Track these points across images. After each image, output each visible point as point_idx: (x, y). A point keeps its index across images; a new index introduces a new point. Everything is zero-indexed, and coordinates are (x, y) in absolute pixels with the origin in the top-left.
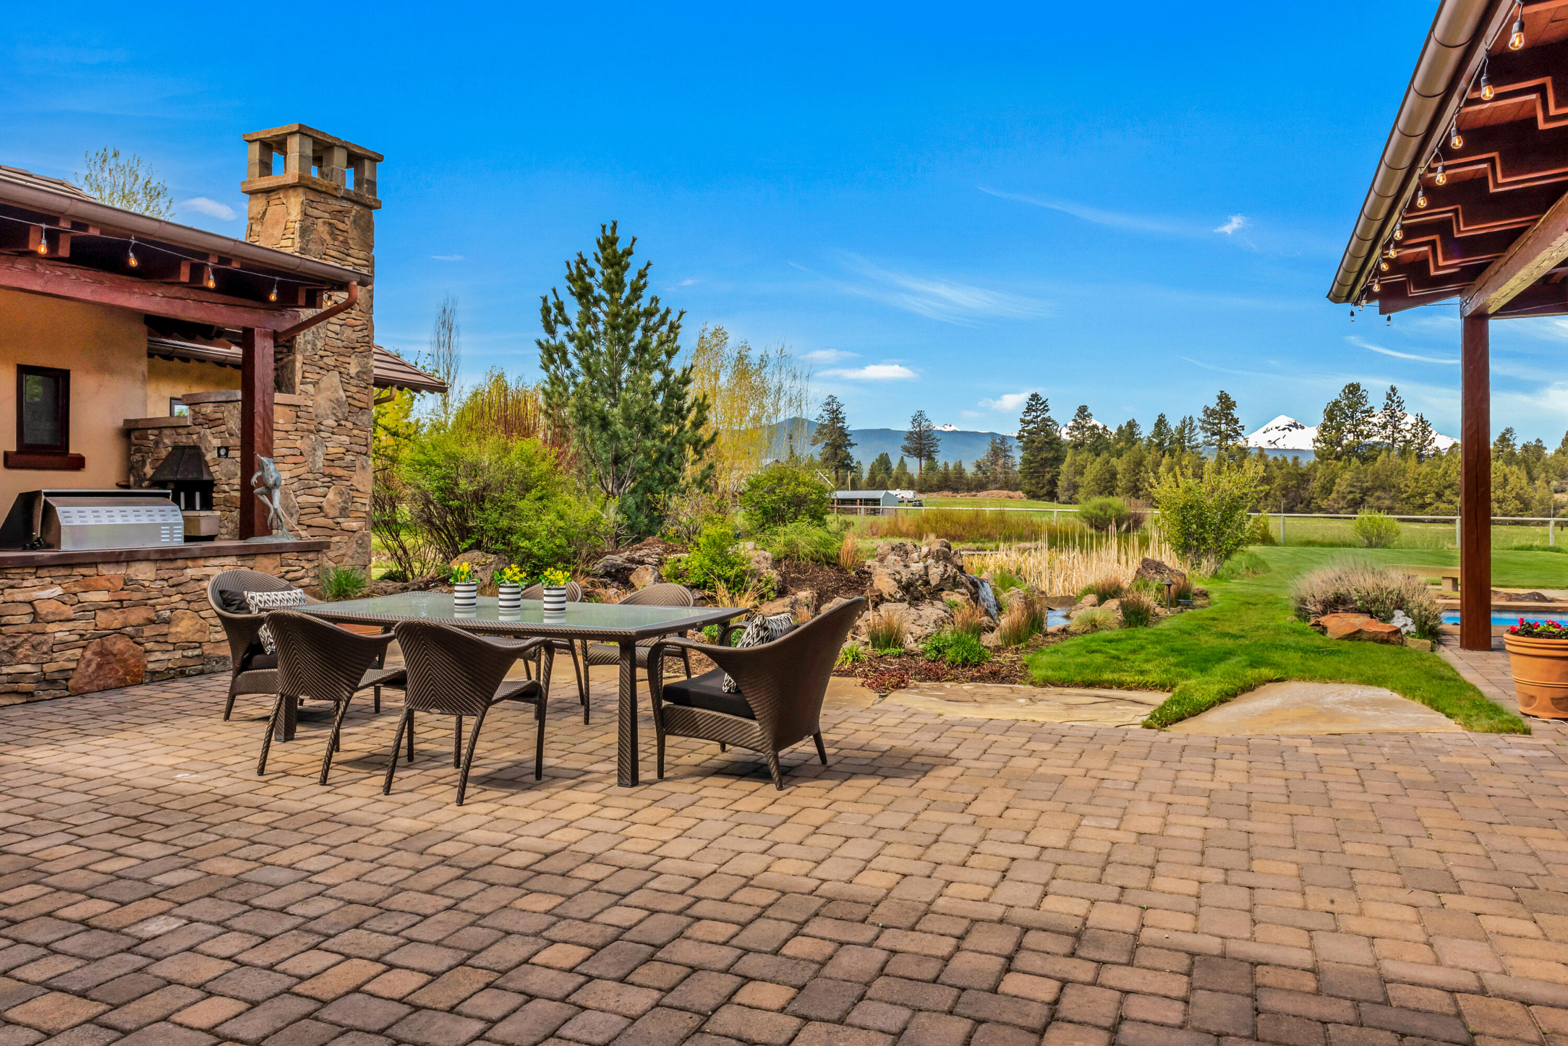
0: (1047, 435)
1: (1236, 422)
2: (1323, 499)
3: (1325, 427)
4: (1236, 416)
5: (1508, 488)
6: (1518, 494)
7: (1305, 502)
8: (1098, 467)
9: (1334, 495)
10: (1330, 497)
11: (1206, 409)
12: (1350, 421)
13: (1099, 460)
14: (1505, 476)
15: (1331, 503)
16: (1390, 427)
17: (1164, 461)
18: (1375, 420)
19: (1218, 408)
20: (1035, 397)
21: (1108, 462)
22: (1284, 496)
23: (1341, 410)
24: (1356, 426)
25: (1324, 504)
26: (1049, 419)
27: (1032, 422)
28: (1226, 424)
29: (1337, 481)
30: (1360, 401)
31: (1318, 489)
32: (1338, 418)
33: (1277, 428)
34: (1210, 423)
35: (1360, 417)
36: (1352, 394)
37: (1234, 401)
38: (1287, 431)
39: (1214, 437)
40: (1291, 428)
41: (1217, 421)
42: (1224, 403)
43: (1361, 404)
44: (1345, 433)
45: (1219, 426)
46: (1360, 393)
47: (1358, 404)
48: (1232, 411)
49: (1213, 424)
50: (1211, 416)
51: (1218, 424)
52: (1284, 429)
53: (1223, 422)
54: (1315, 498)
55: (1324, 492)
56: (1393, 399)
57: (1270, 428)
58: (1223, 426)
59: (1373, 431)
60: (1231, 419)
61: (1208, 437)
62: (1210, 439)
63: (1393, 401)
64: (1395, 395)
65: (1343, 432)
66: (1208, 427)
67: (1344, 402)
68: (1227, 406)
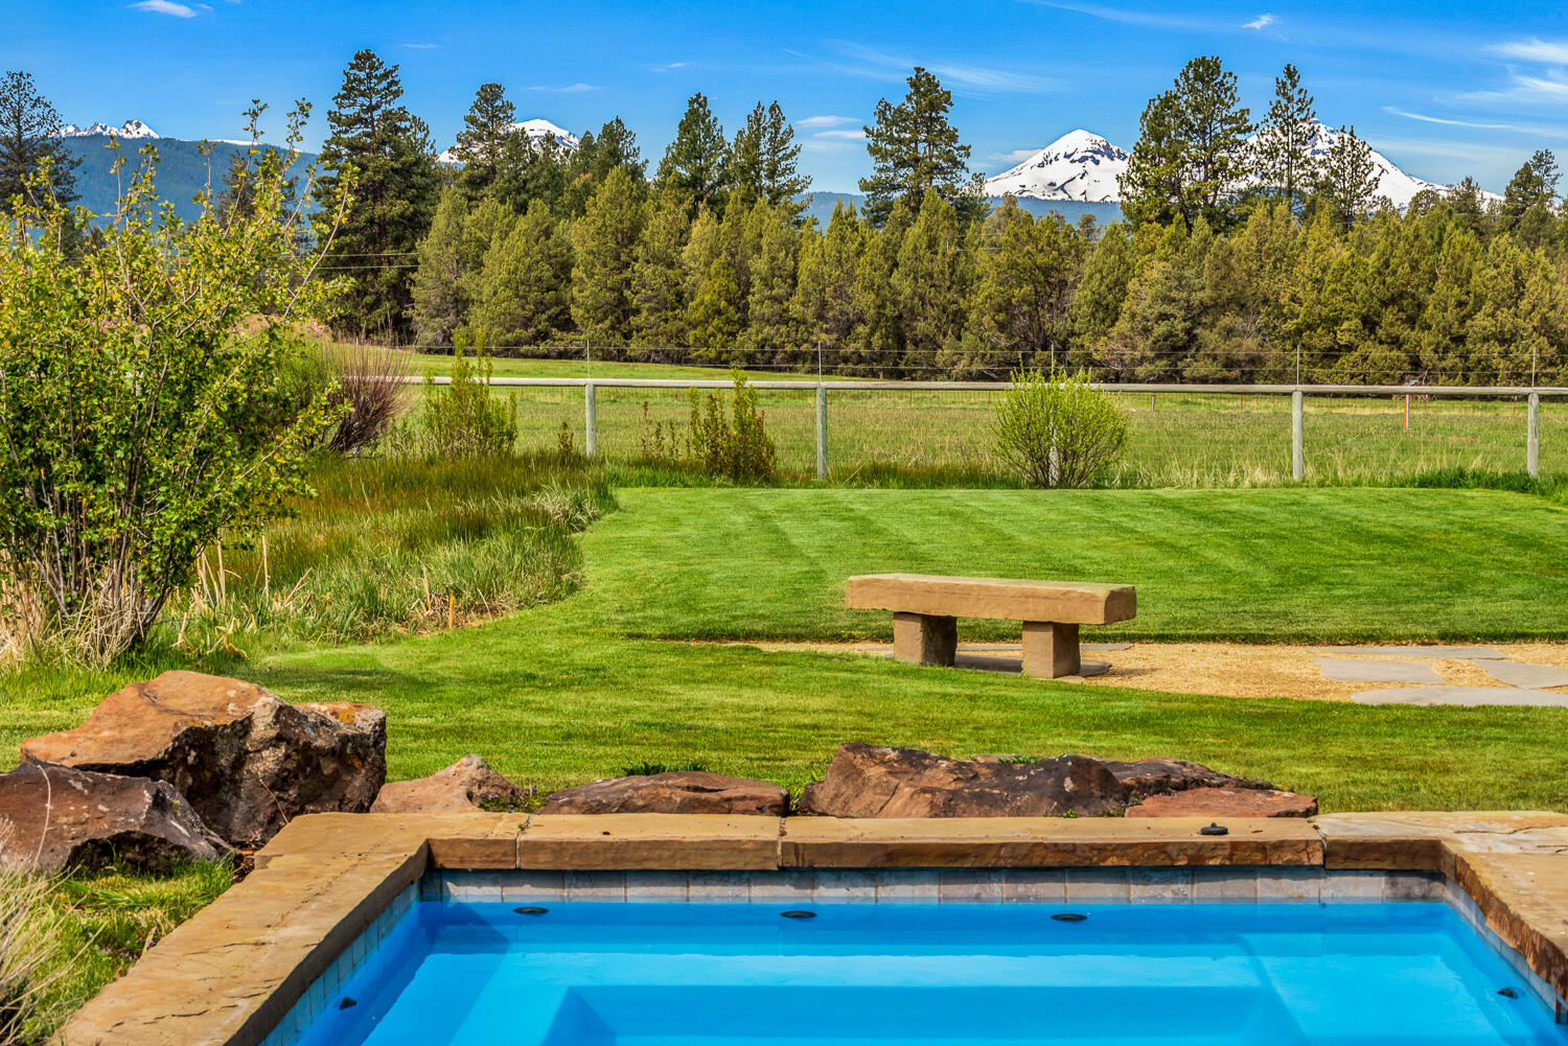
0: (398, 153)
1: (953, 138)
2: (1096, 335)
3: (1142, 153)
4: (950, 125)
5: (1524, 304)
6: (1544, 319)
7: (1055, 344)
8: (521, 245)
9: (1123, 325)
10: (1114, 331)
11: (883, 110)
12: (1198, 139)
13: (523, 223)
14: (1517, 272)
15: (1117, 346)
17: (697, 229)
18: (1250, 139)
19: (909, 107)
20: (364, 59)
21: (547, 233)
22: (1002, 327)
23: (1179, 114)
24: (1211, 149)
25: (1100, 349)
26: (402, 115)
27: (358, 120)
28: (931, 143)
29: (1132, 285)
30: (1219, 96)
31: (1084, 308)
32: (1173, 133)
33: (1067, 156)
34: (891, 140)
35: (1219, 130)
36: (1203, 81)
37: (949, 93)
38: (1089, 163)
39: (902, 172)
40: (1098, 157)
41: (908, 136)
42: (924, 95)
43: (1222, 103)
44: (1189, 166)
45: (913, 145)
46: (1220, 78)
47: (1215, 104)
48: (942, 114)
49: (901, 141)
50: (895, 123)
51: (911, 141)
52: (1083, 160)
53: (922, 136)
54: (1079, 335)
55: (1101, 315)
56: (1290, 94)
57: (1052, 156)
58: (921, 146)
59: (1246, 161)
60: (941, 131)
61: (888, 169)
62: (892, 174)
63: (1290, 99)
64: (1294, 86)
65: (1183, 163)
66: (889, 147)
67: (1185, 97)
68: (931, 103)
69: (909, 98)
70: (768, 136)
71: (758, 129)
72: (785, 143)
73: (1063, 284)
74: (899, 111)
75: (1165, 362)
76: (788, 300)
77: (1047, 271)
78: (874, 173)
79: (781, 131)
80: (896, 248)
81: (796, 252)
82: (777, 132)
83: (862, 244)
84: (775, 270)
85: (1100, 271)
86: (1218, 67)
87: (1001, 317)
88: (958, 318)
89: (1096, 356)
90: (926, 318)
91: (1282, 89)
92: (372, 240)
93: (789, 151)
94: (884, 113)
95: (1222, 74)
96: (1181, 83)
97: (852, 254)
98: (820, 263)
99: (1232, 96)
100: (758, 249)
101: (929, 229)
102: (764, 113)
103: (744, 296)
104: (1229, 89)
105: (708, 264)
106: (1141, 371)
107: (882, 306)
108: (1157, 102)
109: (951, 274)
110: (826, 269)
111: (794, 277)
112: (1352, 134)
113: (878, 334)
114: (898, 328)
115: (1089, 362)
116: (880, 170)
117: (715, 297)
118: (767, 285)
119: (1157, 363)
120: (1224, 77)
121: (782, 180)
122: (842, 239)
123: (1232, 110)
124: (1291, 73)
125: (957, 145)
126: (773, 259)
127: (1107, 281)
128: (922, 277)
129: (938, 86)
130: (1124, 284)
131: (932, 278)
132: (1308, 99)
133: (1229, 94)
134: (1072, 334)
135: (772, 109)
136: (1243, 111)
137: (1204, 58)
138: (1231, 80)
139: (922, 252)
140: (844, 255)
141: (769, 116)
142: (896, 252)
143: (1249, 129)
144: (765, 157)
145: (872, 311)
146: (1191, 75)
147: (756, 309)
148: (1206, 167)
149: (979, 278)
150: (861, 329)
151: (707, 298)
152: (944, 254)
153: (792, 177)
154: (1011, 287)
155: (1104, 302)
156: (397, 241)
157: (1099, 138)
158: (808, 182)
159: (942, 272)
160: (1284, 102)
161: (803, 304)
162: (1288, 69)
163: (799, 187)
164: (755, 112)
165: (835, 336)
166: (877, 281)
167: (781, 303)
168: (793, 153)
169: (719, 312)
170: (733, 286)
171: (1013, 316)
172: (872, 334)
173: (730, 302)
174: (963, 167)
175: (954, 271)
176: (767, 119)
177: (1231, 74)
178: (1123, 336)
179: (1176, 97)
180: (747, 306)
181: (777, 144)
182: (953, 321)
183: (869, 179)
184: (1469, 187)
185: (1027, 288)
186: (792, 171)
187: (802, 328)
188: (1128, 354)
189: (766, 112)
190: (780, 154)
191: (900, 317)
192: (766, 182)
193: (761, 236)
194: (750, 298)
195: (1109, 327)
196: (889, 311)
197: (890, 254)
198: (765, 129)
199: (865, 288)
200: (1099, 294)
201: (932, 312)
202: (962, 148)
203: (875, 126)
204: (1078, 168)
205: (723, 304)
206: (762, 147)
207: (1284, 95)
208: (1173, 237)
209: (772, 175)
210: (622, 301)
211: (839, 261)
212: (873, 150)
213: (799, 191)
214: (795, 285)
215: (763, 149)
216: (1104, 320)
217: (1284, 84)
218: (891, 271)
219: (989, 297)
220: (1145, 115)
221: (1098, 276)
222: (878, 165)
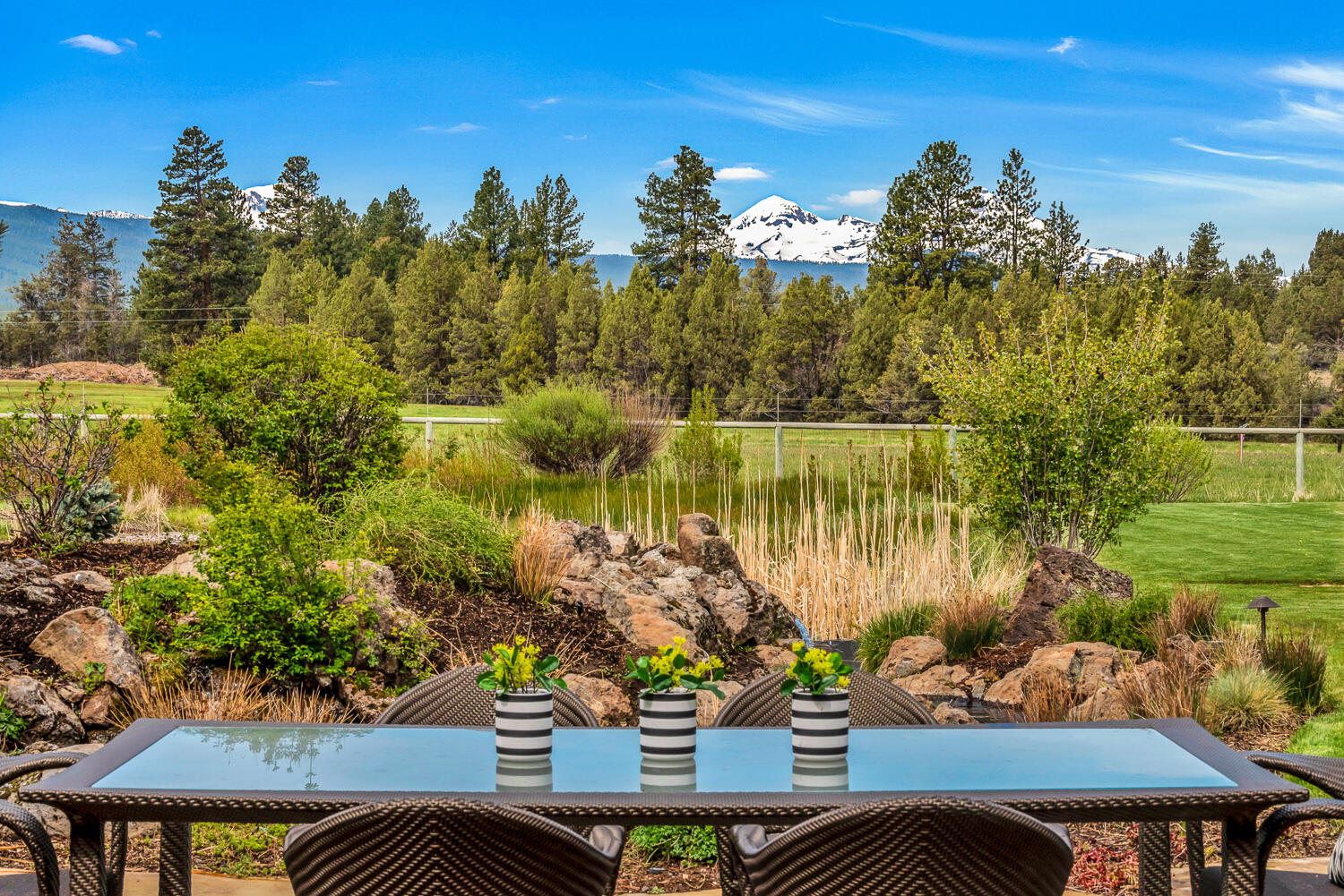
0: (221, 218)
1: (715, 208)
2: (867, 383)
3: (889, 222)
4: (713, 197)
5: (1234, 358)
6: (1251, 372)
7: (829, 390)
8: (348, 301)
9: (891, 374)
10: (883, 379)
11: (653, 182)
12: (937, 212)
13: (346, 283)
14: (1228, 331)
15: (885, 392)
16: (1009, 228)
17: (507, 288)
18: (982, 213)
19: (676, 181)
20: (192, 135)
21: (369, 290)
22: (782, 375)
23: (920, 191)
24: (948, 221)
25: (870, 395)
26: (227, 184)
27: (187, 189)
28: (696, 212)
29: (898, 339)
30: (955, 176)
31: (856, 359)
32: (915, 207)
33: (763, 219)
34: (660, 209)
35: (955, 205)
36: (941, 162)
37: (711, 169)
38: (783, 225)
39: (670, 237)
40: (791, 220)
41: (675, 206)
42: (690, 170)
43: (958, 182)
44: (928, 236)
45: (680, 214)
46: (956, 160)
47: (952, 181)
48: (705, 187)
49: (668, 211)
50: (662, 194)
51: (678, 211)
52: (777, 223)
53: (688, 206)
54: (850, 383)
55: (870, 365)
56: (1015, 174)
57: (750, 220)
58: (686, 215)
59: (979, 232)
60: (705, 202)
61: (658, 235)
62: (661, 240)
63: (1015, 179)
64: (1018, 167)
65: (925, 233)
66: (658, 215)
67: (926, 176)
68: (696, 177)
69: (676, 173)
70: (555, 205)
71: (545, 200)
72: (569, 211)
73: (835, 337)
74: (667, 183)
75: (928, 406)
76: (591, 350)
77: (823, 326)
78: (645, 238)
79: (566, 201)
80: (687, 305)
81: (598, 308)
82: (562, 202)
83: (657, 303)
84: (579, 325)
85: (869, 327)
86: (955, 150)
87: (782, 367)
88: (743, 368)
89: (868, 401)
90: (714, 368)
91: (1008, 170)
92: (197, 295)
93: (573, 219)
94: (654, 186)
95: (957, 156)
96: (922, 163)
97: (647, 311)
98: (619, 319)
99: (967, 176)
100: (563, 306)
101: (715, 290)
102: (551, 185)
103: (552, 346)
104: (963, 169)
105: (518, 319)
106: (907, 414)
107: (676, 357)
108: (902, 180)
109: (736, 329)
110: (626, 324)
111: (596, 331)
112: (1061, 208)
113: (672, 381)
114: (689, 375)
115: (860, 406)
116: (651, 236)
117: (526, 348)
118: (572, 338)
119: (922, 407)
120: (960, 159)
121: (567, 244)
122: (639, 297)
123: (967, 187)
124: (1015, 156)
125: (718, 215)
126: (578, 315)
127: (875, 336)
128: (710, 331)
129: (702, 162)
130: (890, 339)
131: (719, 333)
132: (1030, 179)
133: (964, 173)
134: (844, 381)
135: (559, 181)
136: (975, 189)
137: (942, 142)
138: (966, 161)
139: (709, 310)
140: (642, 312)
141: (555, 188)
142: (686, 310)
143: (981, 205)
144: (552, 224)
145: (668, 361)
146: (931, 157)
147: (562, 359)
148: (944, 237)
149: (760, 332)
150: (657, 376)
151: (518, 349)
152: (729, 311)
153: (576, 241)
154: (791, 340)
155: (873, 354)
156: (221, 297)
157: (792, 204)
158: (590, 245)
159: (728, 328)
160: (1010, 181)
161: (604, 354)
162: (1013, 152)
163: (582, 251)
164: (544, 184)
165: (633, 382)
166: (672, 335)
167: (585, 353)
168: (577, 221)
169: (529, 361)
170: (542, 339)
171: (792, 367)
172: (667, 380)
173: (538, 352)
174: (723, 233)
175: (738, 326)
176: (554, 189)
177: (965, 156)
178: (890, 384)
179: (919, 176)
180: (554, 357)
181: (563, 212)
182: (737, 370)
183: (640, 244)
184: (1161, 256)
185: (806, 342)
186: (575, 236)
187: (604, 375)
188: (895, 400)
189: (553, 185)
190: (566, 221)
191: (691, 366)
192: (553, 246)
193: (566, 294)
194: (557, 349)
195: (878, 375)
196: (682, 360)
197: (682, 311)
198: (552, 199)
199: (661, 341)
200: (868, 347)
201: (721, 362)
202: (723, 217)
203: (644, 195)
204: (773, 230)
205: (533, 354)
206: (549, 214)
207: (1010, 175)
208: (933, 298)
209: (557, 240)
210: (439, 351)
211: (637, 317)
212: (644, 218)
213: (582, 254)
214: (597, 337)
215: (550, 216)
216: (872, 370)
217: (1010, 165)
218: (683, 326)
219: (772, 349)
220: (891, 191)
221: (867, 331)
222: (648, 231)
